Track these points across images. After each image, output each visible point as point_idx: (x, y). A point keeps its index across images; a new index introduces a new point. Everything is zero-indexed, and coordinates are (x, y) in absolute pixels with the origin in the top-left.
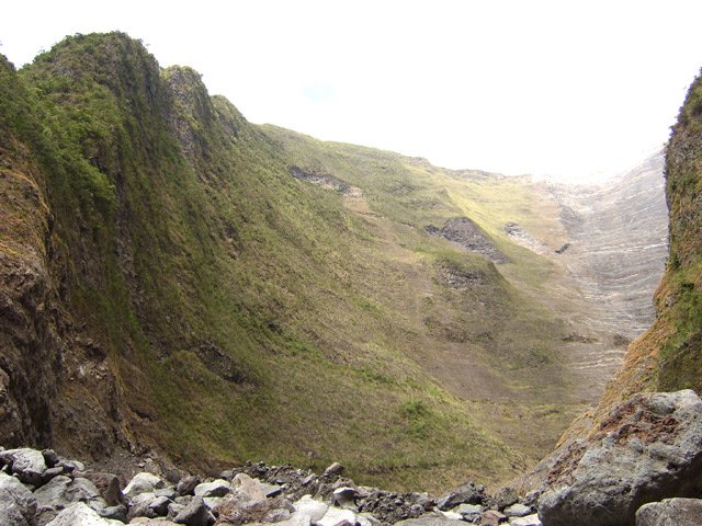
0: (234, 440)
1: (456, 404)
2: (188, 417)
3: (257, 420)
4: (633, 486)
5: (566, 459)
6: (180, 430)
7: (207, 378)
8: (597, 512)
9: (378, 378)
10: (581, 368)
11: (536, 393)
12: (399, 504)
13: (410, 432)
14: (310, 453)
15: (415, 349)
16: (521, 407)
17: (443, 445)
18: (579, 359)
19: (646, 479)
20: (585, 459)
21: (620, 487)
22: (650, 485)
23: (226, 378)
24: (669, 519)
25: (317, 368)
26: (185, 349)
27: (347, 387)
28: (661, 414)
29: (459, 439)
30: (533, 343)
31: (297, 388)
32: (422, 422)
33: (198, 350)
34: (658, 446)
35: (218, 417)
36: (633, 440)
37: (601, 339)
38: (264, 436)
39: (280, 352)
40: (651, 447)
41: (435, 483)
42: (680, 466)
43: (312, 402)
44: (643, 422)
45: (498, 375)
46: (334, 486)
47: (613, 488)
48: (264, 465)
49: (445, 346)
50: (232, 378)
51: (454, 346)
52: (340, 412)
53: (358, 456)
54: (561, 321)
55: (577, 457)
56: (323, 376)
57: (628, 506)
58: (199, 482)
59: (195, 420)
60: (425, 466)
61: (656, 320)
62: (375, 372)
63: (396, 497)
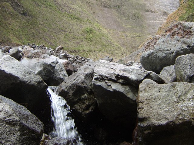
0: (22, 36)
1: (104, 30)
2: (6, 27)
3: (31, 30)
4: (174, 52)
5: (152, 41)
6: (2, 32)
7: (14, 13)
8: (161, 59)
9: (77, 18)
10: (150, 22)
11: (133, 29)
12: (83, 61)
13: (86, 39)
14: (50, 43)
15: (91, 9)
16: (127, 33)
17: (98, 44)
18: (150, 18)
19: (179, 50)
20: (159, 41)
21: (170, 52)
22: (180, 52)
23: (21, 14)
24: (188, 60)
25: (55, 13)
26: (6, 1)
27: (65, 21)
28: (187, 29)
29: (104, 43)
30: (134, 11)
31: (46, 19)
32: (91, 36)
33: (10, 2)
34: (185, 39)
35: (17, 28)
36: (176, 36)
37: (158, 12)
38: (33, 36)
39: (41, 6)
40: (182, 39)
41: (94, 57)
42: (191, 46)
43: (52, 25)
44: (180, 31)
45: (120, 21)
46: (61, 53)
47: (168, 52)
48: (34, 45)
49: (102, 9)
50: (23, 14)
51: (105, 9)
52: (62, 29)
53: (67, 46)
54: (145, 4)
55: (156, 41)
56: (56, 16)
57: (172, 58)
58: (11, 48)
59: (8, 28)
60: (91, 51)
61: (179, 7)
62: (76, 16)
63: (82, 58)
